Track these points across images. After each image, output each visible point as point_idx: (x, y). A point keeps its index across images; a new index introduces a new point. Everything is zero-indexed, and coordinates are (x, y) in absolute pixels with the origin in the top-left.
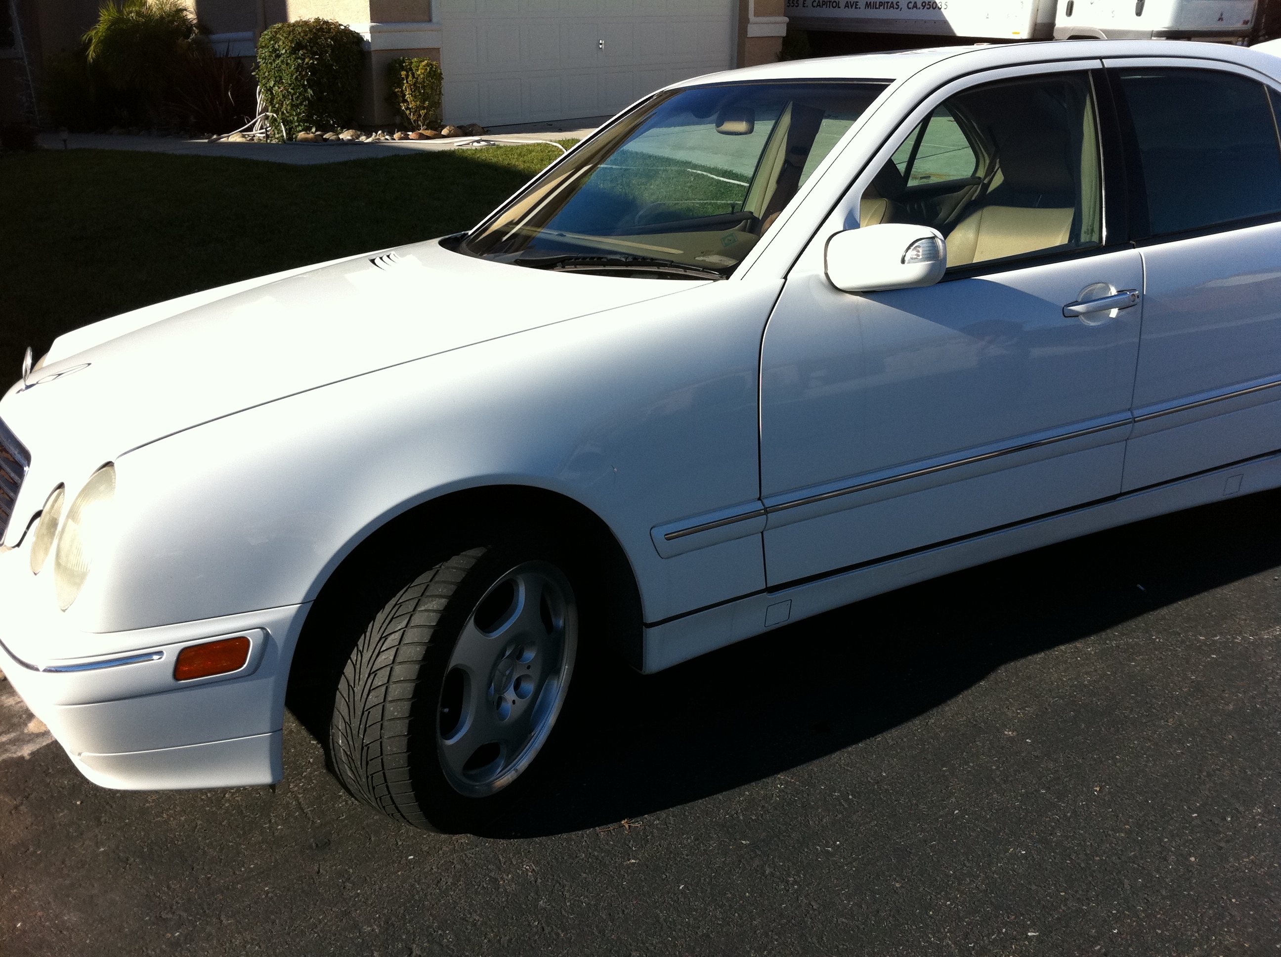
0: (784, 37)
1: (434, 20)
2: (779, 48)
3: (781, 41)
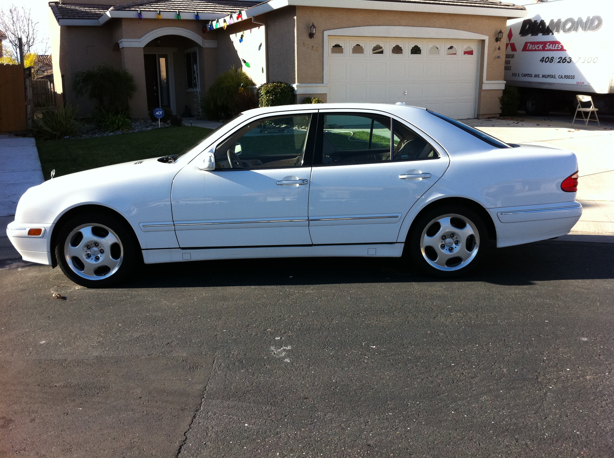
0: (503, 90)
1: (324, 82)
2: (501, 94)
3: (502, 92)
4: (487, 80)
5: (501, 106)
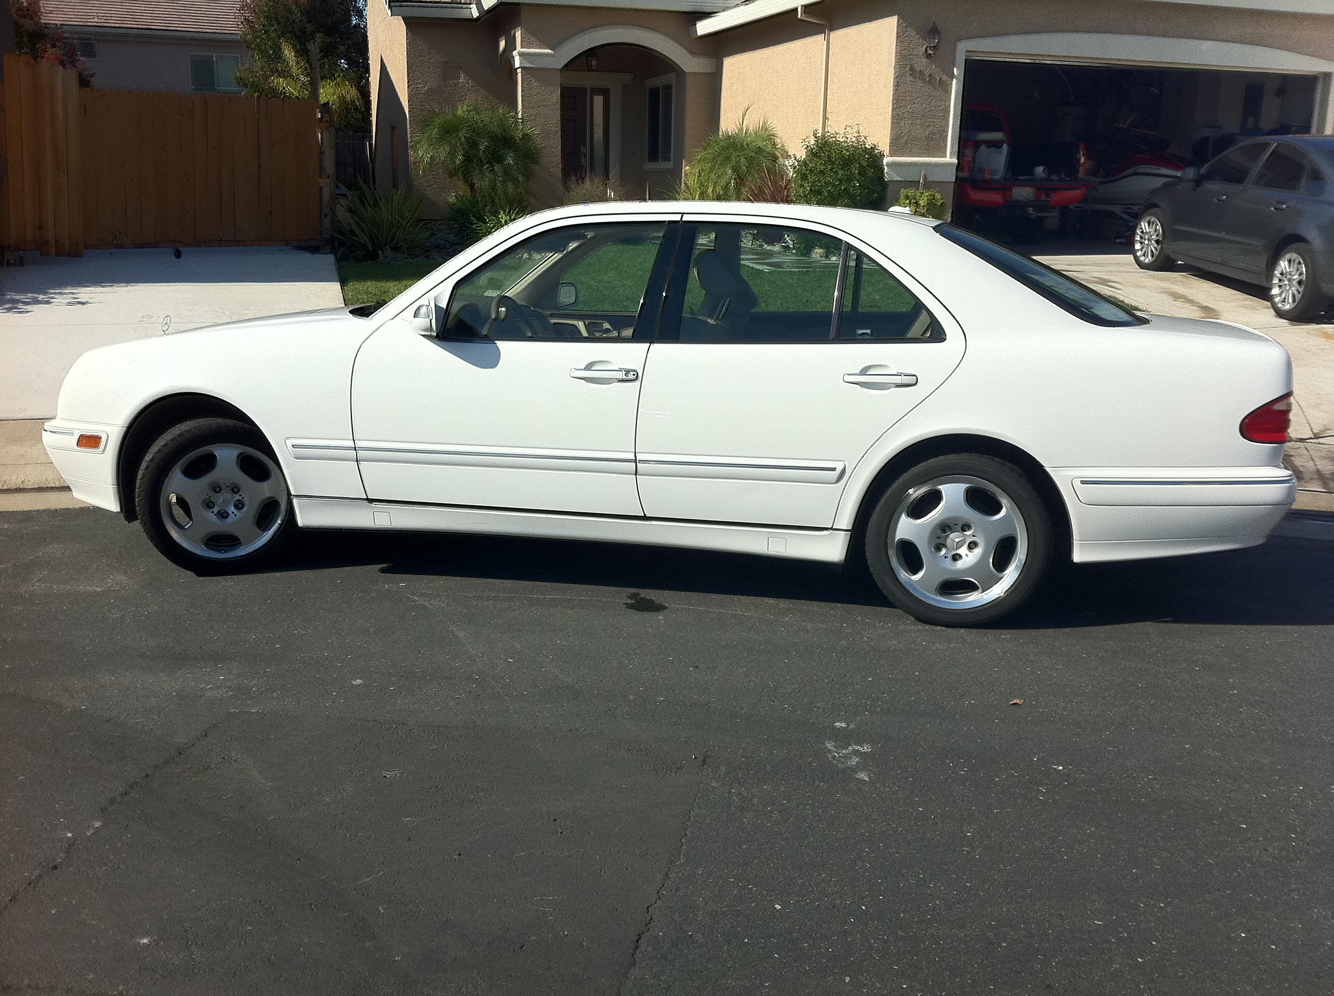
1: (951, 156)
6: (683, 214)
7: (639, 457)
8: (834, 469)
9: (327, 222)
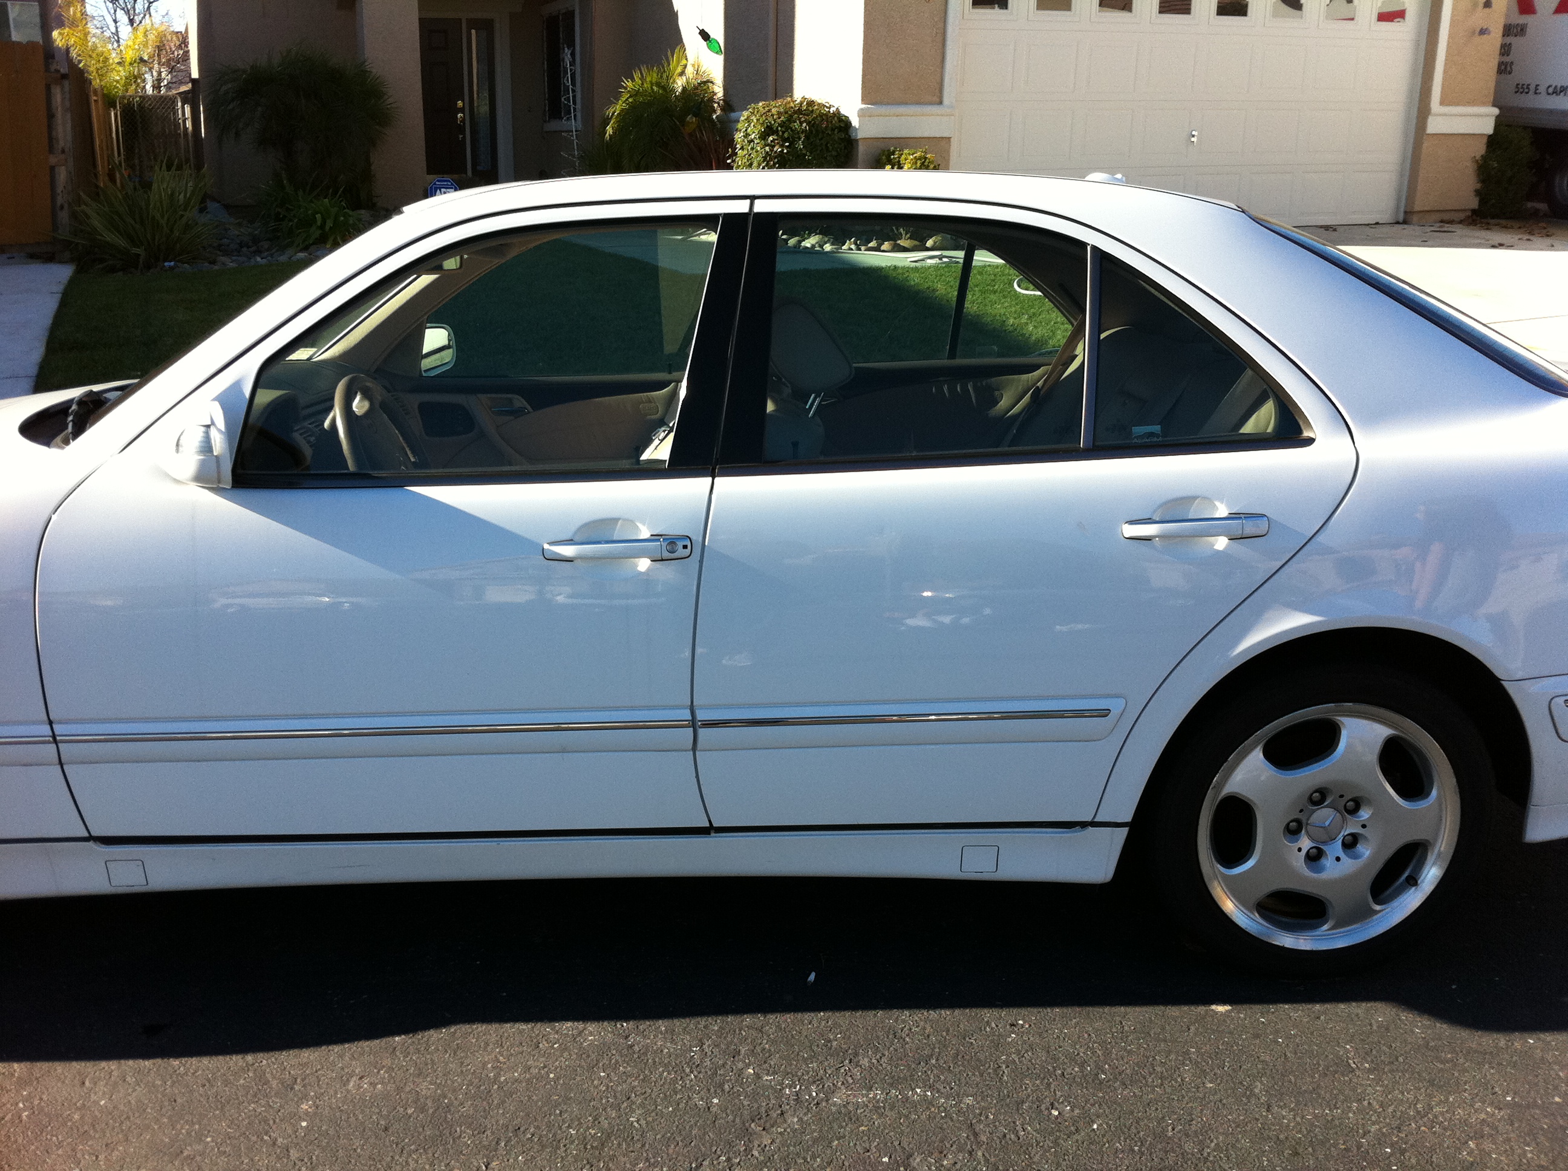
0: (1490, 136)
1: (946, 101)
2: (1479, 149)
3: (1485, 140)
4: (1442, 103)
5: (1479, 186)
6: (753, 198)
7: (701, 715)
8: (1104, 713)
9: (64, 216)
